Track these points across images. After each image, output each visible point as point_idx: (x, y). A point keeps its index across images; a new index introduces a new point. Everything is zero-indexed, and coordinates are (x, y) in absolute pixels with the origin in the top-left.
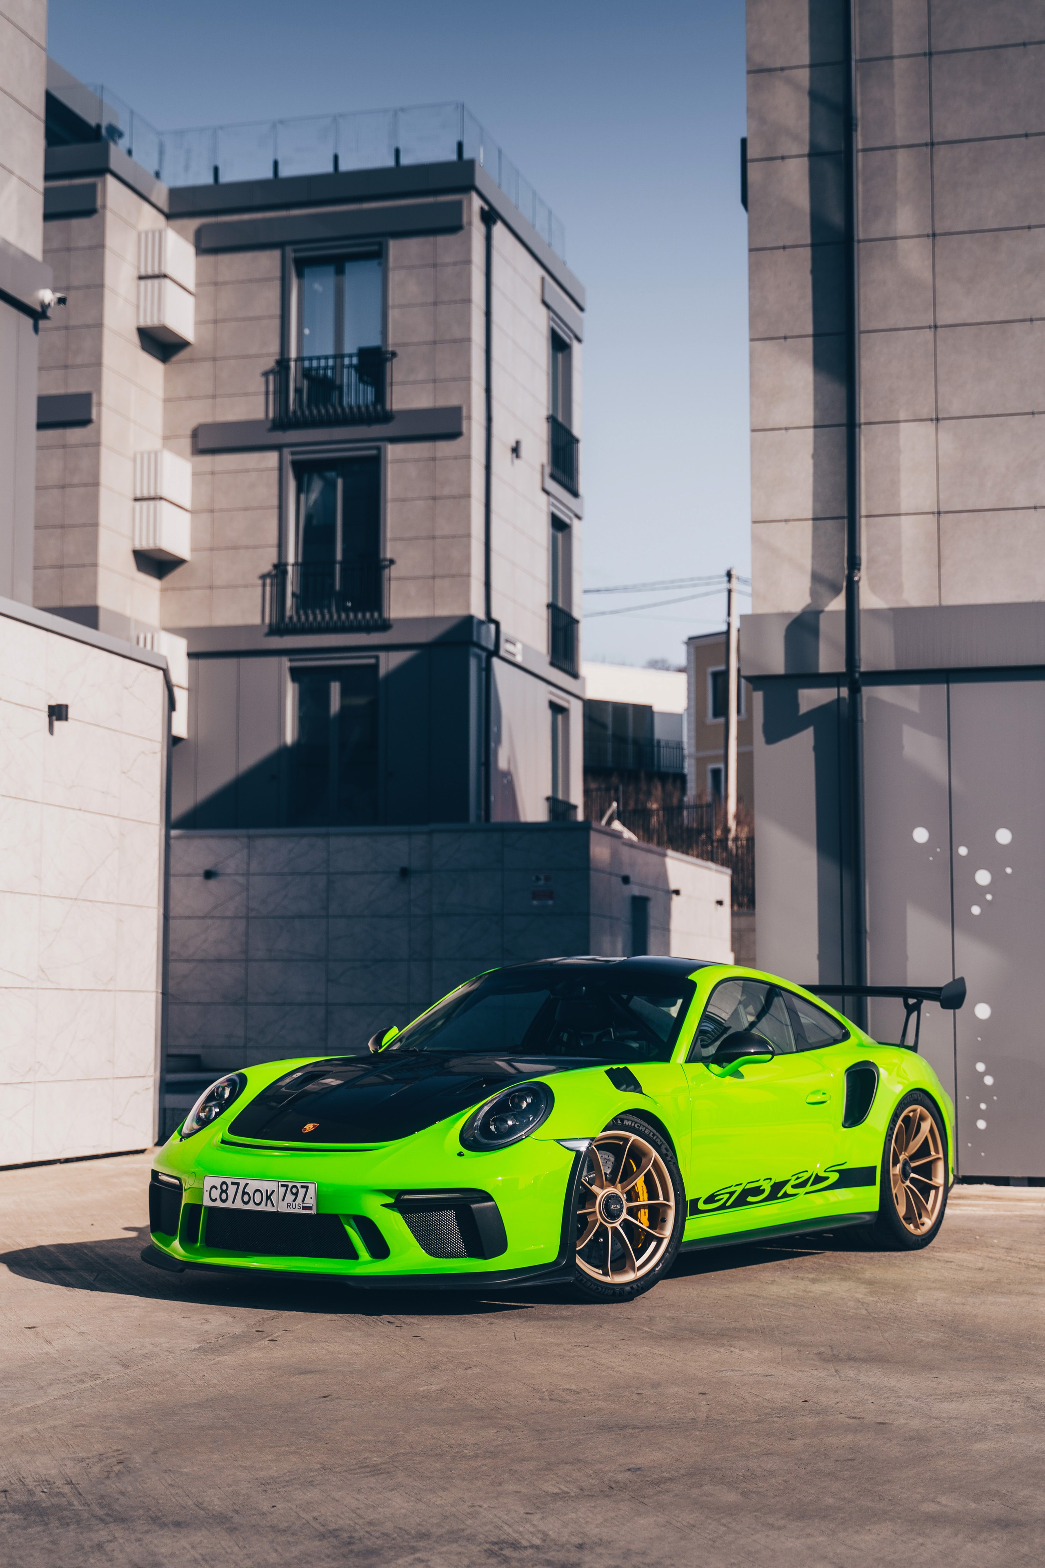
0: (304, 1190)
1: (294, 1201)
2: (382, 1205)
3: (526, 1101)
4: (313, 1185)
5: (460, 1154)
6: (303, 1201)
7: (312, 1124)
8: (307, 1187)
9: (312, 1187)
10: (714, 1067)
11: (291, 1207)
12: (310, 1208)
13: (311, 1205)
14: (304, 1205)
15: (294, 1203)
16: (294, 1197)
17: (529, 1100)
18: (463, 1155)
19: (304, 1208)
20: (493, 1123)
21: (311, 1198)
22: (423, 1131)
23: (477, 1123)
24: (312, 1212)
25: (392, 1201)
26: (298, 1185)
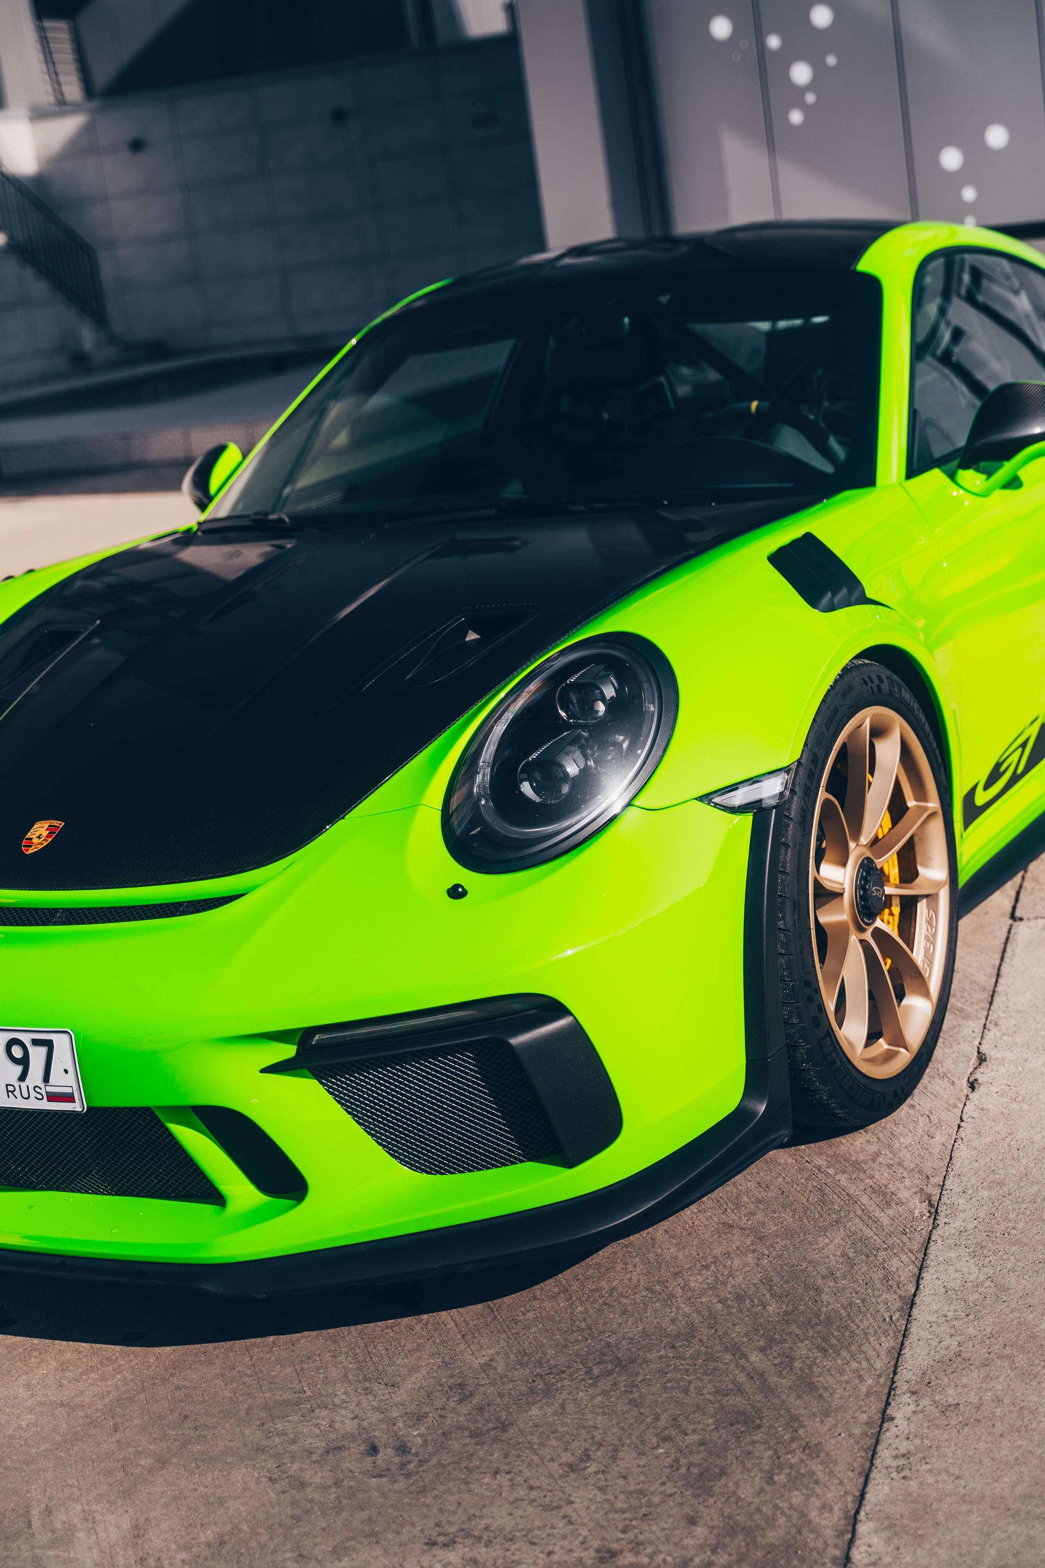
0: (43, 1050)
1: (22, 1078)
2: (262, 1071)
3: (603, 699)
4: (65, 1036)
5: (456, 892)
6: (46, 1079)
7: (46, 824)
8: (49, 1044)
9: (61, 1043)
10: (969, 477)
11: (17, 1093)
12: (69, 1098)
13: (69, 1090)
14: (49, 1089)
15: (24, 1085)
16: (19, 1069)
17: (609, 692)
18: (464, 893)
19: (52, 1097)
20: (525, 776)
21: (66, 1071)
22: (340, 824)
23: (483, 777)
24: (76, 1107)
25: (288, 1051)
26: (26, 1038)
